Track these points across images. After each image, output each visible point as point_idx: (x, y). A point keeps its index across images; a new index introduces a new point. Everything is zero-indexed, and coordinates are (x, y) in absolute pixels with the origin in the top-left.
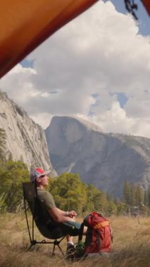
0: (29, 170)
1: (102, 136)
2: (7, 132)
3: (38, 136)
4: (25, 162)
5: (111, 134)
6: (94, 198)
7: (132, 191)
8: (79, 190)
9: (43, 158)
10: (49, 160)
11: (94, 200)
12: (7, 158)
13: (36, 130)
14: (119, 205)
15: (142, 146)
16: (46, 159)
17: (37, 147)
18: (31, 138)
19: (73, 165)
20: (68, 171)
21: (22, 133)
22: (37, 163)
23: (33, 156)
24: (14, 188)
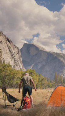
0: (13, 67)
1: (46, 53)
2: (3, 50)
3: (17, 52)
4: (11, 64)
5: (50, 52)
6: (41, 80)
7: (58, 77)
8: (35, 75)
9: (19, 62)
10: (22, 63)
11: (41, 81)
12: (3, 62)
13: (16, 49)
14: (52, 83)
15: (63, 58)
16: (21, 62)
17: (17, 57)
18: (14, 53)
19: (33, 65)
20: (30, 68)
21: (10, 51)
22: (16, 64)
23: (15, 61)
24: (6, 76)
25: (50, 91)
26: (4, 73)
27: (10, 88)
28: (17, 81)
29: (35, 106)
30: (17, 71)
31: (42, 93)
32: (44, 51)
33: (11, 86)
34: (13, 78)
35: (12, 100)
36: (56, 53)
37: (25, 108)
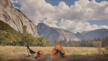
2: (27, 26)
4: (32, 34)
5: (52, 27)
6: (48, 42)
7: (56, 41)
8: (44, 40)
9: (36, 32)
12: (27, 32)
13: (34, 26)
14: (53, 44)
15: (59, 30)
17: (35, 30)
18: (33, 28)
19: (43, 34)
20: (42, 36)
21: (31, 27)
22: (34, 34)
23: (34, 32)
24: (29, 40)
25: (52, 48)
26: (28, 38)
27: (31, 46)
28: (35, 43)
29: (44, 56)
30: (35, 37)
31: (48, 49)
32: (49, 27)
33: (32, 45)
34: (33, 41)
35: (32, 53)
36: (55, 28)
37: (39, 57)
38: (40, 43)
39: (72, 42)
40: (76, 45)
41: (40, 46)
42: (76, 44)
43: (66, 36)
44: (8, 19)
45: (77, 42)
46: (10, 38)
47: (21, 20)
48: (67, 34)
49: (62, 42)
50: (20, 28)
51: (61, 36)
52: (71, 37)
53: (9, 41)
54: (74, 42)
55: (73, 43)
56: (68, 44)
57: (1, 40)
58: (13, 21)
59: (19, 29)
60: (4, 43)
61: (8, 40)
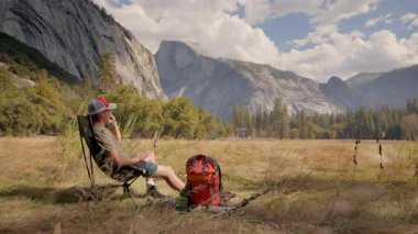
3: (148, 61)
5: (220, 59)
8: (191, 113)
9: (153, 82)
10: (160, 84)
12: (118, 82)
13: (145, 55)
15: (251, 72)
16: (156, 83)
17: (147, 72)
18: (140, 63)
19: (182, 90)
20: (179, 95)
21: (132, 58)
22: (147, 86)
23: (144, 80)
24: (127, 112)
28: (152, 124)
32: (206, 58)
34: (144, 116)
38: (176, 125)
39: (308, 119)
40: (323, 130)
41: (176, 138)
42: (322, 125)
43: (279, 93)
44: (33, 30)
45: (327, 122)
46: (52, 107)
47: (87, 31)
48: (285, 87)
49: (265, 121)
50: (87, 66)
51: (259, 93)
52: (305, 100)
53: (48, 117)
54: (318, 120)
55: (310, 123)
56: (293, 126)
57: (17, 112)
58: (56, 34)
59: (83, 68)
60: (30, 126)
61: (42, 115)
